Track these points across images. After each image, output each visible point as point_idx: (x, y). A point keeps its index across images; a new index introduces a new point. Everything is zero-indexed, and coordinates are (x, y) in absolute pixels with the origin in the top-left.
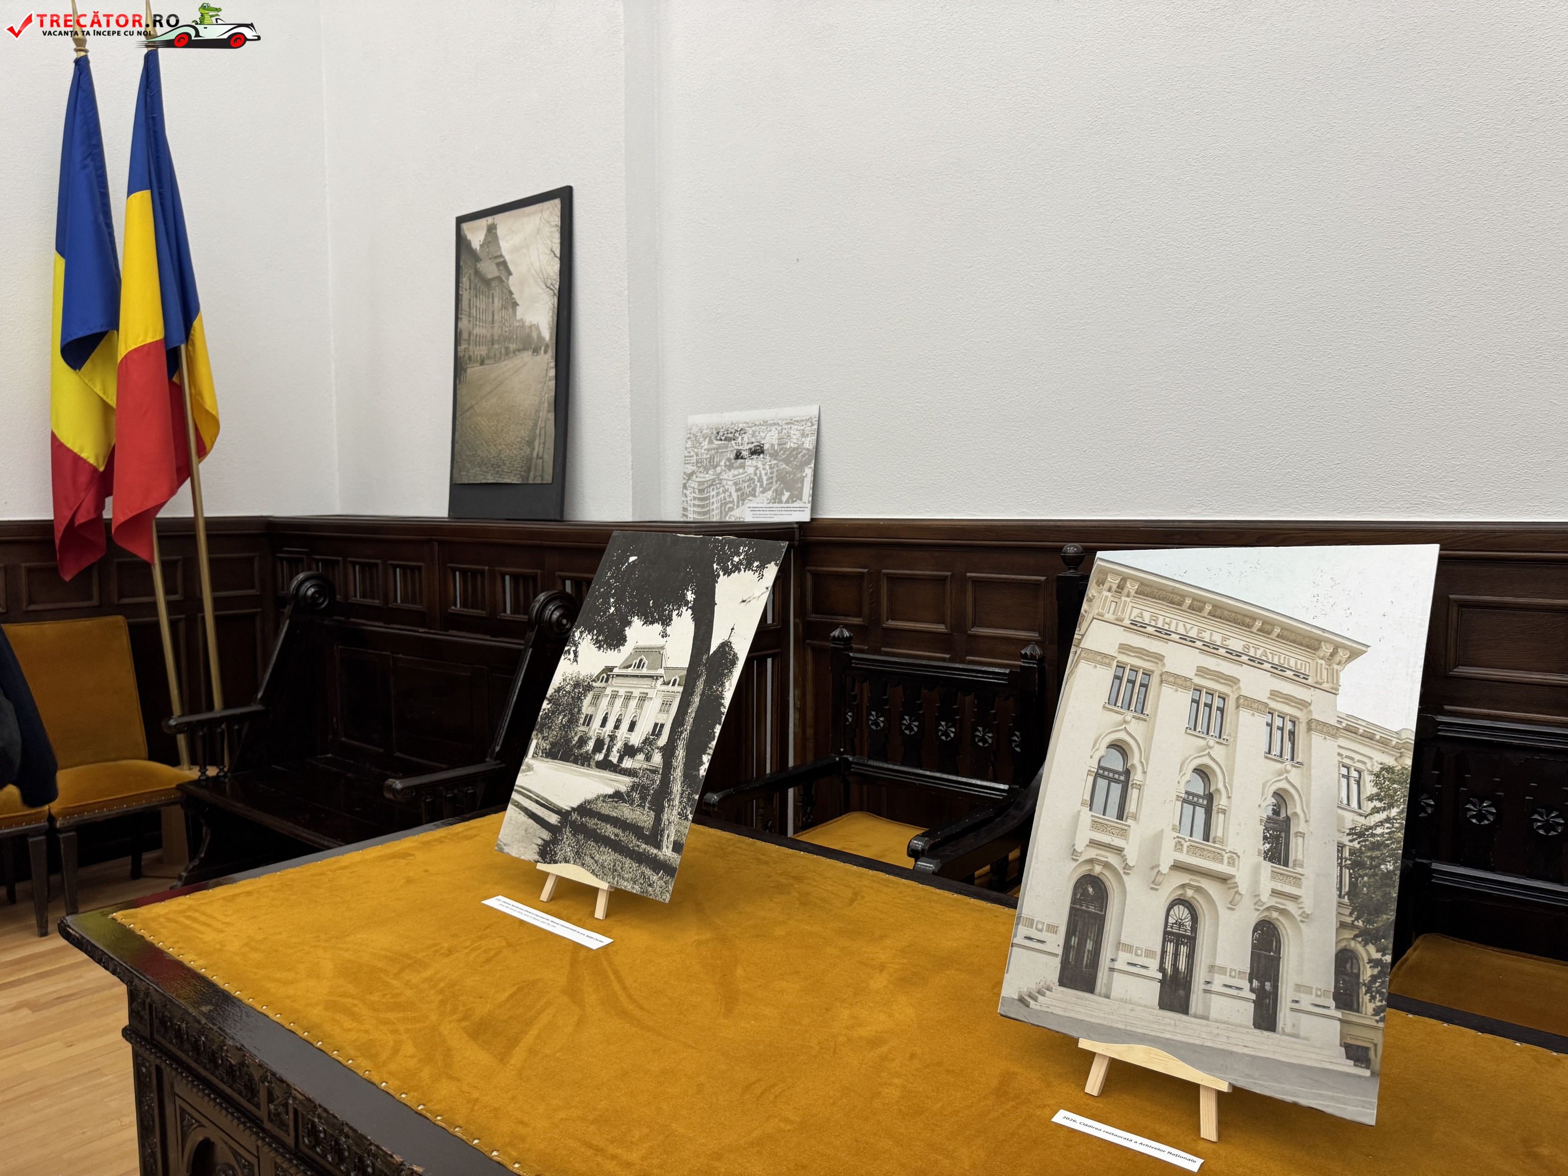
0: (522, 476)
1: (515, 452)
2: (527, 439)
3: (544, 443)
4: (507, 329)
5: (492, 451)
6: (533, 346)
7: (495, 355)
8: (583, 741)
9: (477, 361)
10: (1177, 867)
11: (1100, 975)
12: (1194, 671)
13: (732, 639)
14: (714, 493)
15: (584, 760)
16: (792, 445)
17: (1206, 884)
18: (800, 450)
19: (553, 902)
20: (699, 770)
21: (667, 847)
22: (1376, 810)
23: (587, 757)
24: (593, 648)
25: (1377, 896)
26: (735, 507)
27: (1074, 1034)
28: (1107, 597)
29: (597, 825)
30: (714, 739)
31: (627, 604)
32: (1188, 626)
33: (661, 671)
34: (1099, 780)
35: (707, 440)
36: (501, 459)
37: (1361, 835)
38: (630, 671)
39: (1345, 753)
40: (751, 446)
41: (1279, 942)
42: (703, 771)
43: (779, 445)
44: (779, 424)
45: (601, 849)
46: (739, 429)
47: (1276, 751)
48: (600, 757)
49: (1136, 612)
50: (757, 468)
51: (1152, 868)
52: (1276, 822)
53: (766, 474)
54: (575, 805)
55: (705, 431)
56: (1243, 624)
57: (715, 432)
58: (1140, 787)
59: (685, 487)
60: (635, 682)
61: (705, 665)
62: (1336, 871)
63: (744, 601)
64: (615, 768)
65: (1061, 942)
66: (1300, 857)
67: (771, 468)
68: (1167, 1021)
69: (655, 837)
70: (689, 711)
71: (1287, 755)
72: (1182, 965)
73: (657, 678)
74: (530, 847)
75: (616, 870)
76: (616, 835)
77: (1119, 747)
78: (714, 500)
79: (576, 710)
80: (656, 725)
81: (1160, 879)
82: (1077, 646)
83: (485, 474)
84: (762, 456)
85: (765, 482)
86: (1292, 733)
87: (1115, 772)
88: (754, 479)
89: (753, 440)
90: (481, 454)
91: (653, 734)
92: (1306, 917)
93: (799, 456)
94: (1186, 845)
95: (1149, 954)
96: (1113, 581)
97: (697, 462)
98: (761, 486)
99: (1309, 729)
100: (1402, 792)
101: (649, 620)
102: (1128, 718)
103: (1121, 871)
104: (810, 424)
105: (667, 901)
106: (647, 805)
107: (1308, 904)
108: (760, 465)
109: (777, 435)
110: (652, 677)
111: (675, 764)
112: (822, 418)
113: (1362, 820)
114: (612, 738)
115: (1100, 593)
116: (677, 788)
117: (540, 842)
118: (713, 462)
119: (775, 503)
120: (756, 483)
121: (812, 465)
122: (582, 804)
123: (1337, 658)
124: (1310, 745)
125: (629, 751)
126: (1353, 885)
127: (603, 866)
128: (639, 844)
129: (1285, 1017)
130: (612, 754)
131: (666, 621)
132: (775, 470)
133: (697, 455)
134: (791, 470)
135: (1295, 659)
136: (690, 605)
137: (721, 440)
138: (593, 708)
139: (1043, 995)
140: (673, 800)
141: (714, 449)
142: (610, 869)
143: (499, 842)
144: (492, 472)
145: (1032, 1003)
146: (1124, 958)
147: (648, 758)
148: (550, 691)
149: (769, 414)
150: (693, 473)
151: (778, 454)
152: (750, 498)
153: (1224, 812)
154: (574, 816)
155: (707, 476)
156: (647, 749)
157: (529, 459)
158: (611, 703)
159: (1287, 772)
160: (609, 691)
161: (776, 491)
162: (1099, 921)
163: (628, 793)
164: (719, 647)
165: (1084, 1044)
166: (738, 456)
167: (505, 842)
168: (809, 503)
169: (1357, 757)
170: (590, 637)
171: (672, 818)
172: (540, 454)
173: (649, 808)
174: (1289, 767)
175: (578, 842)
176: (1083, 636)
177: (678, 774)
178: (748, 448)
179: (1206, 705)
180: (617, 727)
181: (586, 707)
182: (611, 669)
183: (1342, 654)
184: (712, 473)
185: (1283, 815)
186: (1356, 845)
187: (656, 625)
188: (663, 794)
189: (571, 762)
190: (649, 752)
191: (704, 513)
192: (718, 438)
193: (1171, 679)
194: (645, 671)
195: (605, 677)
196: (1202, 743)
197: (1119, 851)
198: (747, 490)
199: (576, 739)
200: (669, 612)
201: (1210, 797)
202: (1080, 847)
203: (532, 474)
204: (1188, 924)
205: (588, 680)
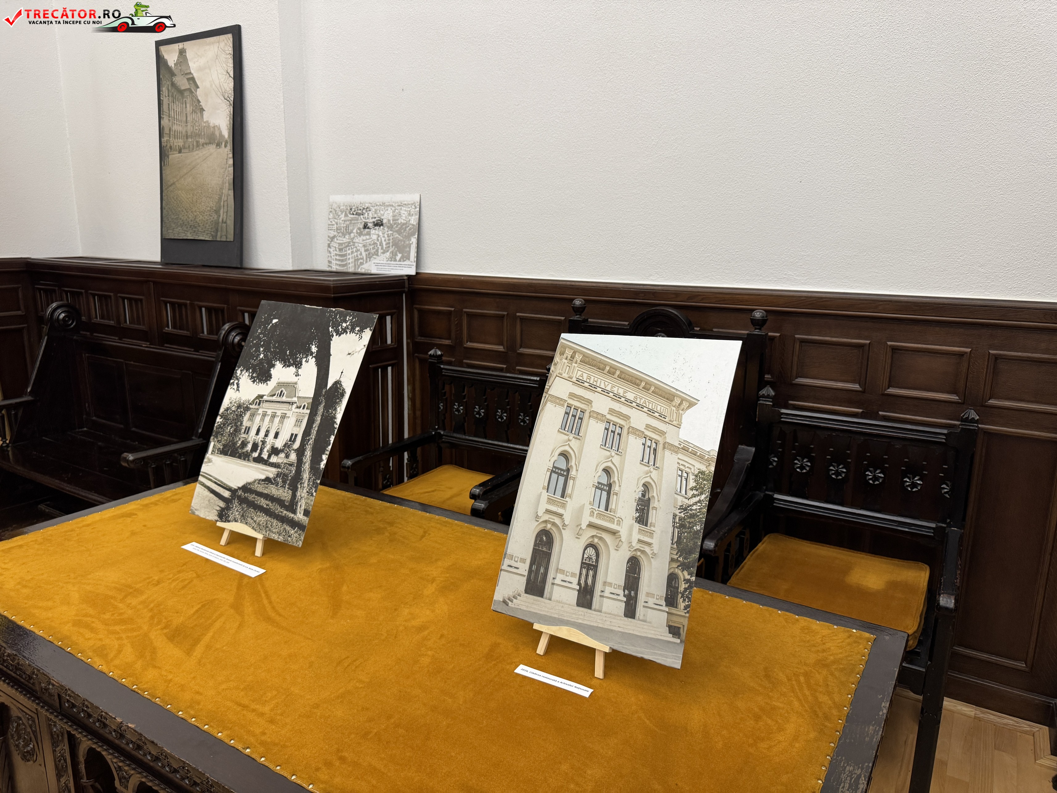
0: (212, 235)
1: (206, 217)
2: (214, 208)
3: (227, 212)
4: (197, 128)
5: (190, 216)
6: (216, 142)
7: (189, 146)
8: (244, 444)
9: (176, 150)
10: (590, 525)
11: (546, 587)
12: (607, 411)
13: (341, 379)
14: (349, 252)
15: (245, 457)
16: (402, 221)
17: (605, 536)
18: (407, 225)
19: (229, 545)
20: (320, 465)
21: (300, 513)
22: (694, 496)
23: (247, 455)
24: (250, 382)
25: (691, 544)
26: (365, 262)
27: (531, 621)
28: (565, 363)
29: (255, 498)
30: (330, 445)
31: (271, 352)
32: (607, 383)
33: (295, 399)
34: (553, 474)
35: (344, 213)
36: (196, 222)
37: (685, 509)
38: (274, 398)
39: (681, 462)
40: (374, 220)
41: (640, 569)
42: (323, 465)
43: (393, 220)
44: (393, 206)
45: (258, 514)
46: (366, 208)
47: (646, 460)
48: (255, 455)
49: (580, 373)
50: (379, 236)
51: (577, 526)
52: (642, 501)
53: (385, 240)
54: (240, 485)
55: (342, 207)
56: (635, 384)
57: (349, 209)
58: (574, 479)
59: (329, 246)
60: (278, 406)
61: (324, 396)
62: (671, 529)
63: (349, 354)
64: (266, 462)
65: (527, 568)
66: (654, 521)
67: (388, 236)
68: (580, 613)
69: (292, 507)
70: (314, 426)
71: (651, 463)
72: (590, 581)
73: (292, 403)
74: (212, 511)
75: (267, 527)
76: (267, 505)
77: (564, 455)
78: (350, 256)
79: (239, 423)
80: (292, 435)
81: (581, 532)
82: (547, 393)
83: (186, 232)
84: (382, 227)
85: (384, 246)
86: (655, 450)
87: (561, 470)
88: (377, 244)
89: (376, 216)
90: (182, 218)
91: (290, 440)
92: (654, 554)
93: (407, 229)
94: (596, 513)
95: (573, 575)
96: (569, 353)
97: (337, 229)
98: (382, 249)
99: (664, 448)
100: (708, 486)
101: (287, 364)
102: (571, 438)
103: (561, 528)
104: (414, 207)
105: (300, 546)
106: (287, 486)
107: (656, 548)
108: (381, 234)
109: (392, 214)
110: (289, 403)
111: (304, 460)
112: (422, 203)
113: (686, 501)
114: (264, 442)
115: (561, 360)
116: (306, 475)
117: (218, 508)
118: (349, 230)
119: (391, 261)
120: (378, 246)
121: (416, 236)
122: (244, 485)
123: (682, 407)
124: (664, 457)
125: (275, 451)
126: (679, 538)
127: (259, 524)
128: (282, 510)
129: (640, 610)
130: (264, 453)
131: (298, 365)
132: (391, 238)
133: (337, 224)
134: (402, 238)
135: (660, 406)
136: (314, 355)
137: (353, 214)
138: (251, 423)
139: (516, 598)
140: (304, 483)
141: (349, 220)
142: (263, 526)
143: (192, 508)
144: (191, 231)
145: (510, 603)
146: (560, 577)
147: (287, 456)
148: (222, 410)
149: (386, 198)
150: (334, 237)
151: (393, 226)
152: (375, 256)
153: (617, 494)
154: (240, 492)
155: (344, 239)
156: (286, 450)
157: (217, 223)
158: (262, 420)
159: (651, 472)
160: (260, 411)
161: (392, 252)
162: (548, 556)
163: (274, 479)
164: (333, 384)
165: (536, 626)
166: (366, 226)
167: (195, 508)
168: (414, 262)
169: (687, 465)
170: (247, 374)
171: (303, 495)
172: (225, 220)
173: (288, 488)
174: (652, 470)
175: (243, 509)
176: (550, 386)
177: (307, 466)
178: (372, 221)
179: (612, 431)
180: (266, 435)
181: (246, 422)
182: (261, 396)
183: (685, 404)
184: (348, 237)
185: (647, 497)
186: (682, 515)
187: (291, 367)
188: (297, 479)
189: (236, 457)
190: (288, 452)
191: (344, 266)
192: (351, 213)
193: (595, 415)
194: (284, 399)
195: (258, 401)
196: (608, 453)
197: (561, 516)
198: (373, 251)
199: (240, 442)
200: (300, 359)
201: (610, 486)
202: (540, 514)
203: (219, 234)
204: (594, 558)
205: (247, 403)
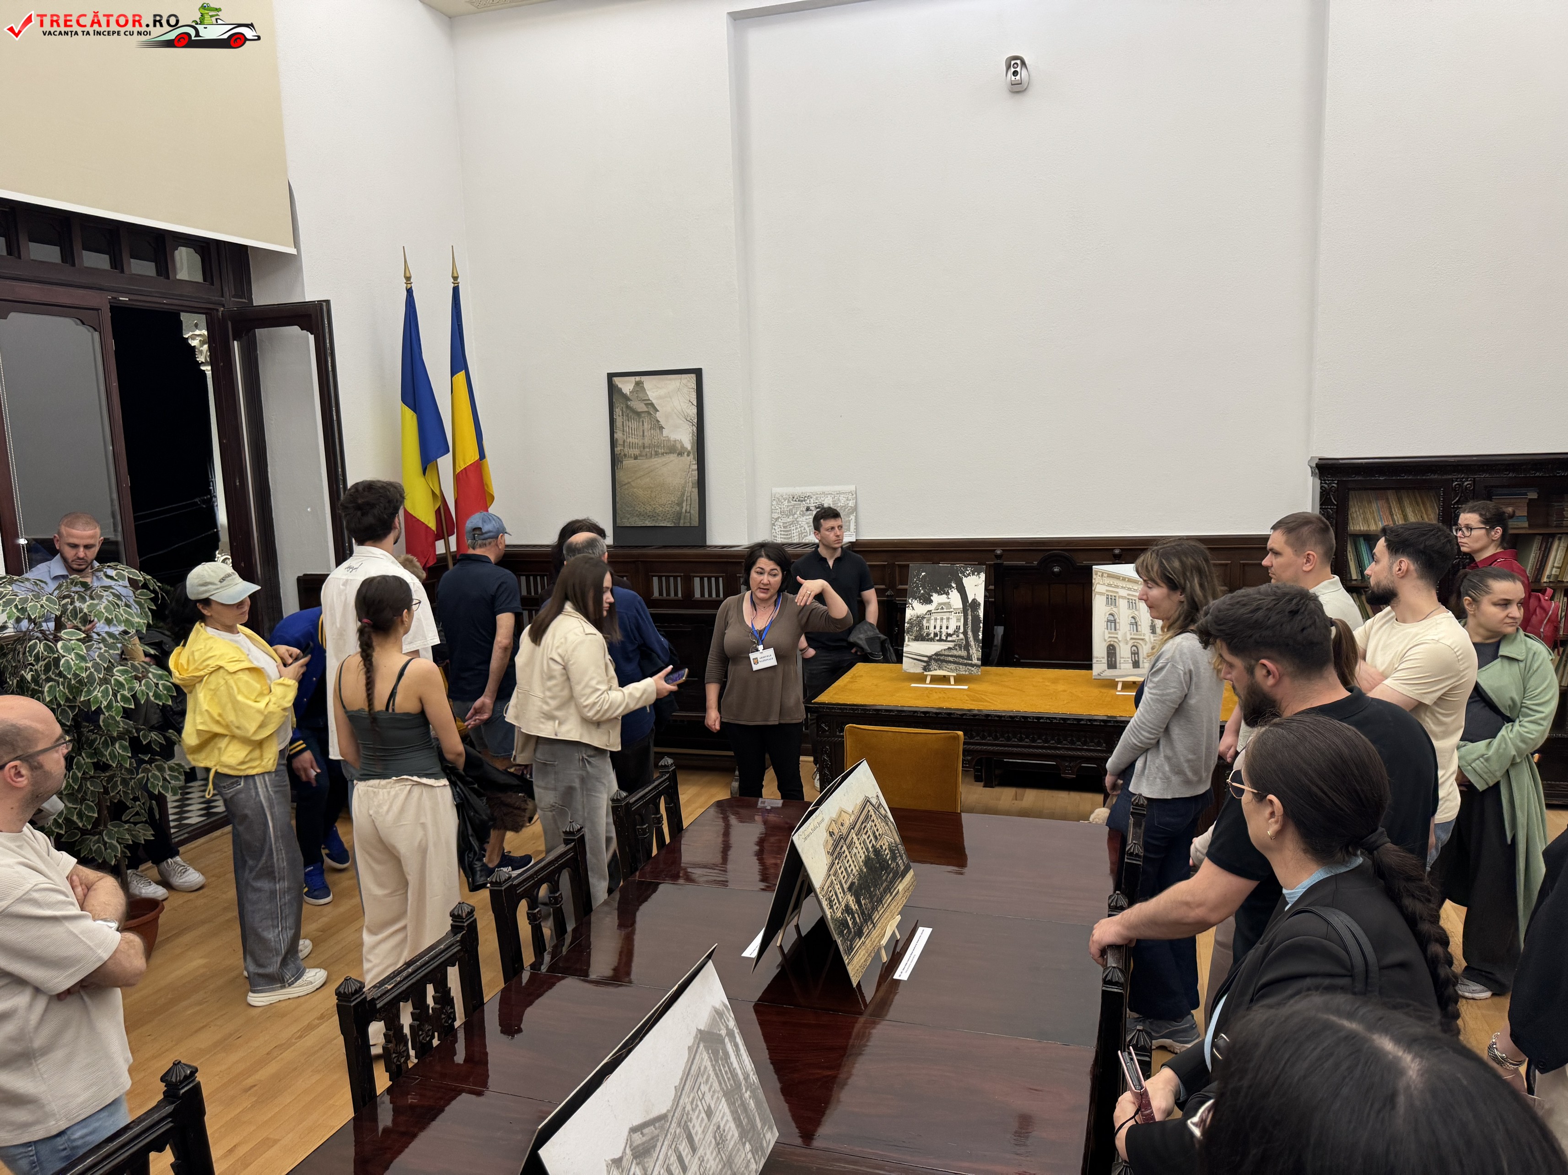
1: (666, 509)
2: (675, 502)
3: (689, 505)
4: (655, 441)
5: (648, 508)
6: (677, 451)
7: (647, 455)
8: (928, 634)
9: (630, 458)
10: (1132, 639)
11: (1117, 665)
12: (1126, 595)
13: (976, 599)
14: (794, 528)
15: (932, 640)
17: (1138, 641)
20: (978, 638)
21: (975, 660)
24: (920, 605)
27: (1113, 678)
28: (1099, 578)
29: (944, 658)
30: (980, 629)
31: (927, 589)
32: (1123, 584)
33: (952, 610)
34: (1107, 622)
35: (787, 501)
36: (656, 513)
38: (939, 610)
42: (980, 637)
44: (833, 494)
45: (948, 665)
46: (808, 496)
48: (938, 638)
49: (1107, 581)
51: (1125, 640)
54: (933, 654)
55: (785, 497)
57: (792, 497)
58: (1118, 623)
59: (773, 524)
60: (943, 614)
61: (969, 607)
63: (976, 586)
64: (946, 641)
65: (1106, 660)
68: (1135, 671)
69: (969, 657)
70: (968, 619)
72: (1137, 658)
73: (951, 612)
74: (918, 668)
75: (956, 670)
76: (953, 660)
77: (1111, 614)
78: (795, 532)
79: (921, 624)
80: (957, 626)
81: (1127, 642)
83: (644, 521)
87: (1111, 620)
90: (639, 509)
91: (956, 630)
94: (1132, 634)
95: (1128, 658)
96: (1100, 574)
97: (781, 512)
101: (939, 593)
102: (1112, 607)
103: (1118, 642)
104: (851, 495)
105: (980, 674)
106: (963, 650)
110: (949, 612)
111: (968, 636)
114: (941, 632)
115: (1097, 577)
116: (972, 643)
117: (922, 666)
118: (793, 513)
121: (854, 515)
122: (935, 653)
125: (948, 635)
127: (950, 669)
128: (963, 661)
130: (942, 637)
131: (947, 594)
133: (781, 509)
136: (955, 588)
138: (928, 623)
139: (1104, 672)
140: (972, 646)
141: (793, 506)
142: (952, 669)
143: (904, 669)
144: (648, 520)
145: (1101, 675)
146: (1122, 660)
147: (958, 636)
148: (907, 620)
149: (826, 489)
153: (1140, 625)
154: (934, 657)
155: (789, 520)
156: (956, 633)
157: (678, 513)
158: (935, 621)
160: (932, 618)
162: (1114, 653)
163: (953, 647)
164: (972, 599)
165: (1117, 680)
167: (906, 669)
168: (854, 532)
170: (916, 601)
171: (973, 652)
175: (938, 664)
176: (1094, 588)
177: (971, 639)
180: (941, 628)
181: (925, 624)
182: (930, 611)
184: (792, 518)
187: (943, 595)
188: (967, 647)
189: (925, 641)
192: (795, 500)
193: (1121, 597)
194: (945, 610)
195: (929, 613)
196: (1132, 611)
197: (1117, 638)
199: (925, 634)
200: (947, 591)
201: (1136, 623)
202: (1106, 639)
203: (682, 521)
204: (1136, 650)
205: (922, 615)
